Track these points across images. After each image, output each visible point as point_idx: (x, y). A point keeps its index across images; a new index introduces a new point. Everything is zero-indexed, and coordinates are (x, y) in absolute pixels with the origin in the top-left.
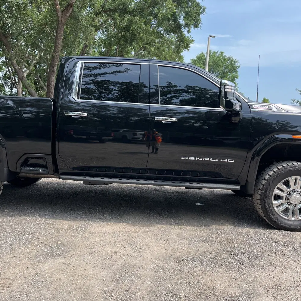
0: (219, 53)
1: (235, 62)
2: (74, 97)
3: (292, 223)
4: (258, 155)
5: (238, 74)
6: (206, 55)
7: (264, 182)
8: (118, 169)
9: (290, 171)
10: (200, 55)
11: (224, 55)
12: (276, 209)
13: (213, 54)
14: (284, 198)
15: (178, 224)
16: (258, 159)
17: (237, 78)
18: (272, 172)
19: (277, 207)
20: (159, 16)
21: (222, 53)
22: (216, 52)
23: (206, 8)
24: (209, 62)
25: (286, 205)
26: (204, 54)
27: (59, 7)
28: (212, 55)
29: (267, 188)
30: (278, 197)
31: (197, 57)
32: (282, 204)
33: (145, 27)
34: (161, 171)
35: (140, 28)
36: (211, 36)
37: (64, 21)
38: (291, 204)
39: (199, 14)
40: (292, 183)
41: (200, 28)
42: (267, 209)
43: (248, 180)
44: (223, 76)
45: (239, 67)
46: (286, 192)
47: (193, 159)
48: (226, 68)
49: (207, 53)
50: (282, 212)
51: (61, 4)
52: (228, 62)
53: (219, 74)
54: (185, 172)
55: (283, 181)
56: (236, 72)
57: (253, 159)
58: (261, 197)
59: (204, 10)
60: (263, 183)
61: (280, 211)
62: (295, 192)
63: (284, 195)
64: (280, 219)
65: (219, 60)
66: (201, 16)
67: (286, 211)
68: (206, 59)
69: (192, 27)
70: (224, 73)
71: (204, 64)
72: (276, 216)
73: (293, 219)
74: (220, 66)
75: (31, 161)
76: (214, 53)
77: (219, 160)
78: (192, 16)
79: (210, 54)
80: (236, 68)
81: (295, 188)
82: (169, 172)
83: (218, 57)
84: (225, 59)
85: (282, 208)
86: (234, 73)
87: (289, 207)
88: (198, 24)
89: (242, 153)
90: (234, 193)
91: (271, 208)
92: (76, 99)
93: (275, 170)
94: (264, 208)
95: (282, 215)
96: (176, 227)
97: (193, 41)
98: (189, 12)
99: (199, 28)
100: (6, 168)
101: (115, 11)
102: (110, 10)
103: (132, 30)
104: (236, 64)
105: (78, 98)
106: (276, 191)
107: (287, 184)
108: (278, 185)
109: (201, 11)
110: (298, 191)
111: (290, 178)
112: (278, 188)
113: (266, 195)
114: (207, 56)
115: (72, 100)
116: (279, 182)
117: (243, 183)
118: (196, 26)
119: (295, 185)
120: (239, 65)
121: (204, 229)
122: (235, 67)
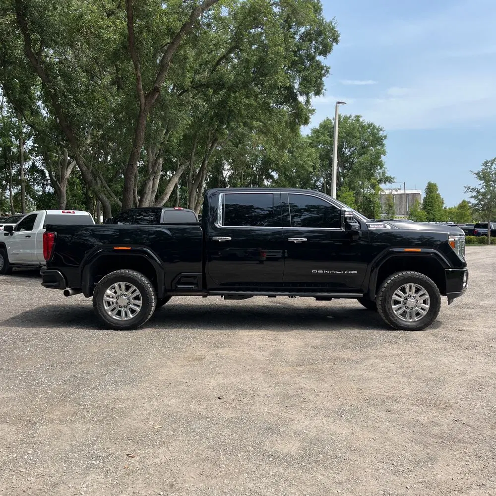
0: (353, 117)
1: (379, 130)
2: (219, 224)
3: (410, 324)
4: (377, 266)
5: (385, 148)
6: (333, 121)
7: (383, 289)
8: (257, 284)
9: (404, 279)
10: (325, 122)
11: (361, 119)
12: (395, 312)
13: (343, 119)
14: (402, 303)
15: (311, 330)
16: (377, 270)
17: (384, 154)
18: (390, 281)
19: (396, 311)
20: (265, 84)
21: (358, 117)
22: (348, 116)
23: (329, 68)
24: (339, 133)
25: (404, 309)
26: (330, 120)
27: (142, 93)
28: (343, 121)
29: (386, 295)
30: (396, 302)
31: (321, 126)
32: (400, 308)
33: (247, 102)
34: (294, 284)
35: (241, 102)
36: (339, 103)
37: (148, 108)
38: (408, 307)
39: (321, 76)
40: (407, 290)
41: (323, 95)
42: (388, 313)
43: (370, 288)
44: (362, 152)
45: (385, 137)
46: (403, 297)
47: (322, 272)
48: (365, 140)
49: (335, 119)
50: (401, 315)
51: (144, 89)
52: (369, 130)
53: (356, 149)
54: (316, 284)
55: (400, 288)
56: (382, 145)
57: (372, 271)
58: (381, 302)
59: (327, 71)
60: (383, 291)
61: (399, 314)
62: (410, 297)
63: (401, 300)
64: (399, 320)
65: (354, 128)
66: (324, 79)
67: (404, 314)
68: (334, 127)
69: (312, 94)
70: (363, 147)
71: (332, 136)
72: (396, 318)
73: (411, 320)
74: (356, 137)
75: (183, 280)
76: (347, 118)
77: (344, 272)
78: (311, 82)
79: (339, 121)
80: (382, 139)
81: (410, 293)
82: (302, 284)
83: (352, 124)
84: (363, 127)
85: (400, 311)
86: (379, 147)
87: (407, 310)
88: (321, 91)
89: (363, 266)
90: (365, 308)
91: (391, 312)
92: (221, 226)
93: (392, 279)
94: (385, 311)
95: (401, 317)
96: (310, 331)
97: (314, 110)
98: (307, 76)
99: (321, 96)
100: (163, 287)
101: (207, 86)
102: (202, 85)
103: (230, 107)
104: (381, 133)
105: (222, 225)
106: (394, 297)
107: (403, 290)
108: (396, 292)
109: (323, 72)
110: (413, 296)
111: (405, 285)
112: (396, 294)
113: (386, 300)
114: (335, 123)
115: (218, 227)
116: (396, 289)
117: (366, 291)
118: (318, 93)
119: (410, 291)
120: (385, 135)
121: (334, 332)
122: (379, 138)
